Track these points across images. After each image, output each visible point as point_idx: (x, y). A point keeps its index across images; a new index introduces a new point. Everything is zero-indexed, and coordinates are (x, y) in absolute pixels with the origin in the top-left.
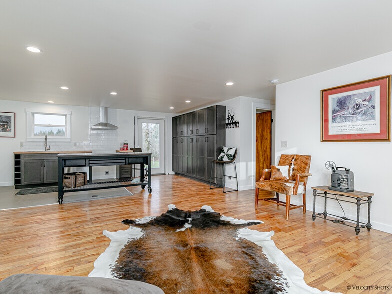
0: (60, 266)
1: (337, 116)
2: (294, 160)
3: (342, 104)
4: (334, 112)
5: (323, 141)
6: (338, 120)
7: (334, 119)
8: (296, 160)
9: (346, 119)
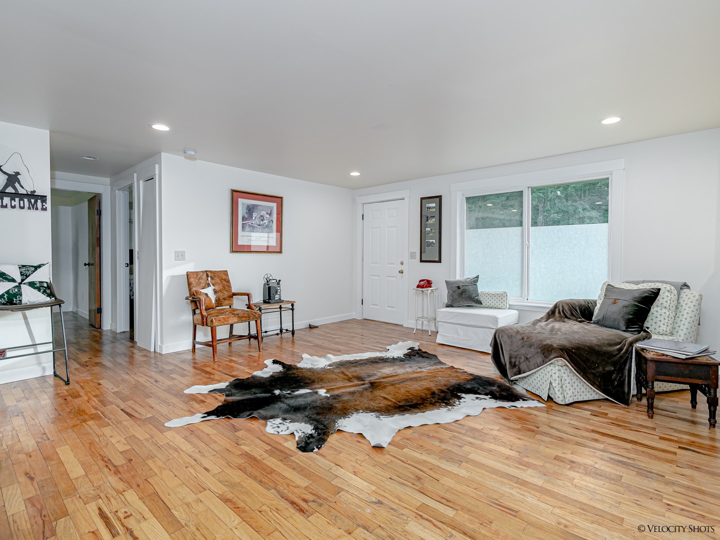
0: (493, 440)
1: (246, 223)
2: (209, 279)
3: (250, 210)
4: (244, 219)
5: (233, 251)
6: (247, 228)
7: (243, 227)
8: (212, 278)
9: (253, 229)
